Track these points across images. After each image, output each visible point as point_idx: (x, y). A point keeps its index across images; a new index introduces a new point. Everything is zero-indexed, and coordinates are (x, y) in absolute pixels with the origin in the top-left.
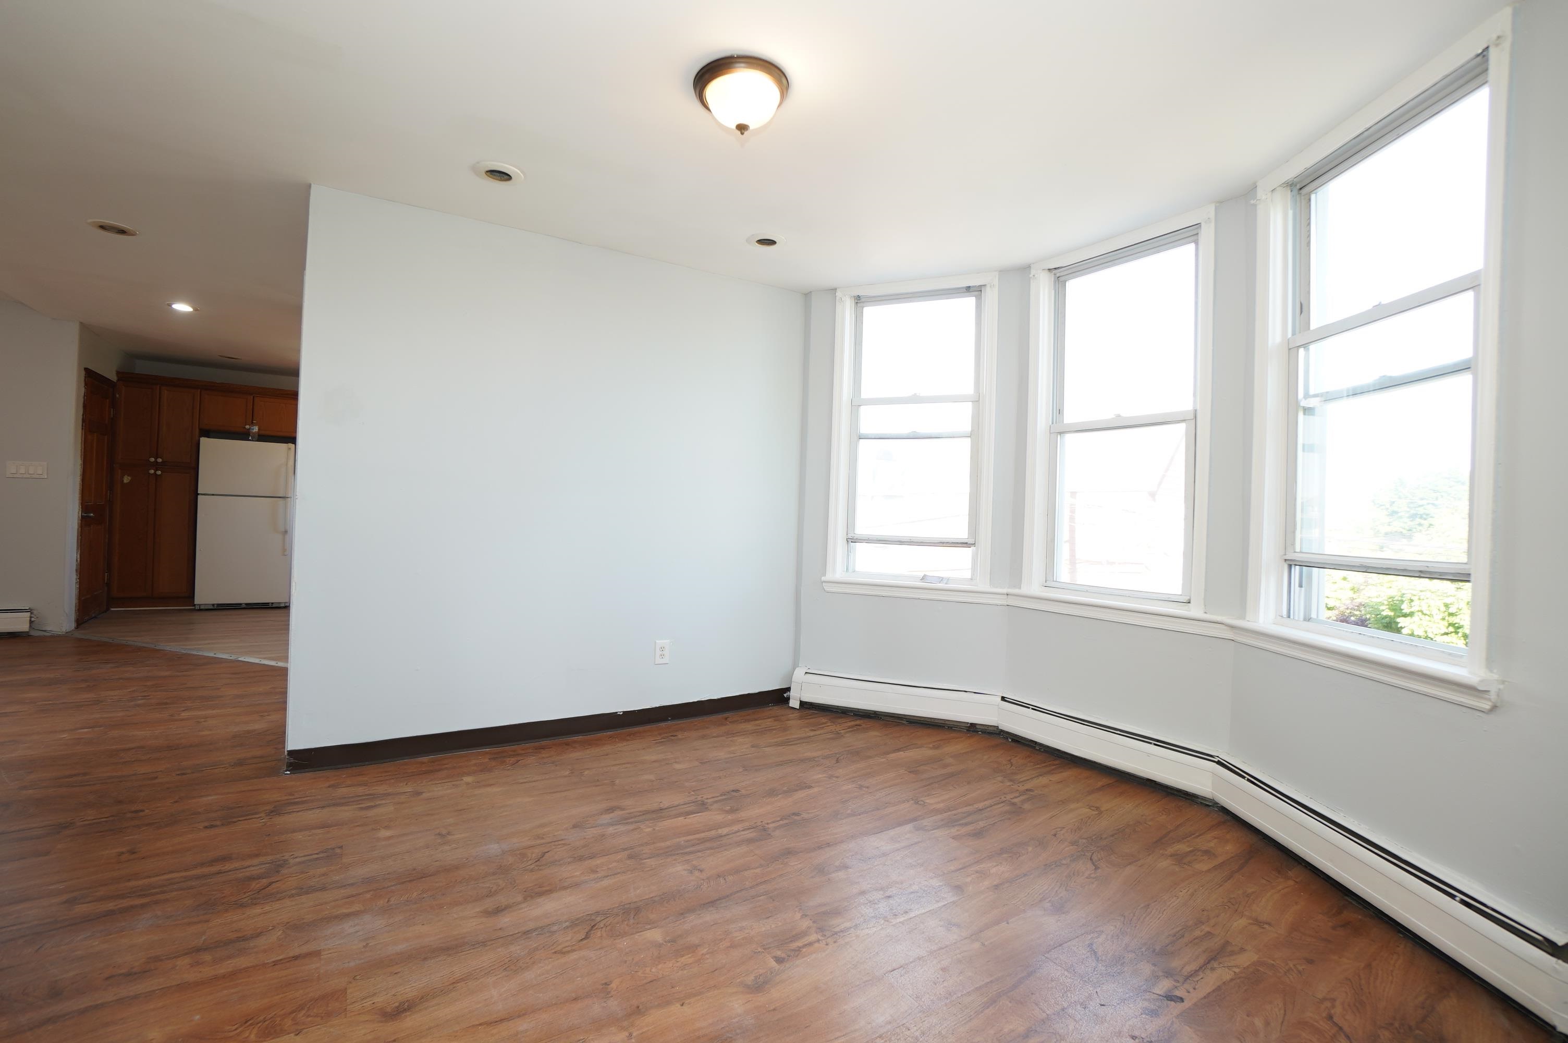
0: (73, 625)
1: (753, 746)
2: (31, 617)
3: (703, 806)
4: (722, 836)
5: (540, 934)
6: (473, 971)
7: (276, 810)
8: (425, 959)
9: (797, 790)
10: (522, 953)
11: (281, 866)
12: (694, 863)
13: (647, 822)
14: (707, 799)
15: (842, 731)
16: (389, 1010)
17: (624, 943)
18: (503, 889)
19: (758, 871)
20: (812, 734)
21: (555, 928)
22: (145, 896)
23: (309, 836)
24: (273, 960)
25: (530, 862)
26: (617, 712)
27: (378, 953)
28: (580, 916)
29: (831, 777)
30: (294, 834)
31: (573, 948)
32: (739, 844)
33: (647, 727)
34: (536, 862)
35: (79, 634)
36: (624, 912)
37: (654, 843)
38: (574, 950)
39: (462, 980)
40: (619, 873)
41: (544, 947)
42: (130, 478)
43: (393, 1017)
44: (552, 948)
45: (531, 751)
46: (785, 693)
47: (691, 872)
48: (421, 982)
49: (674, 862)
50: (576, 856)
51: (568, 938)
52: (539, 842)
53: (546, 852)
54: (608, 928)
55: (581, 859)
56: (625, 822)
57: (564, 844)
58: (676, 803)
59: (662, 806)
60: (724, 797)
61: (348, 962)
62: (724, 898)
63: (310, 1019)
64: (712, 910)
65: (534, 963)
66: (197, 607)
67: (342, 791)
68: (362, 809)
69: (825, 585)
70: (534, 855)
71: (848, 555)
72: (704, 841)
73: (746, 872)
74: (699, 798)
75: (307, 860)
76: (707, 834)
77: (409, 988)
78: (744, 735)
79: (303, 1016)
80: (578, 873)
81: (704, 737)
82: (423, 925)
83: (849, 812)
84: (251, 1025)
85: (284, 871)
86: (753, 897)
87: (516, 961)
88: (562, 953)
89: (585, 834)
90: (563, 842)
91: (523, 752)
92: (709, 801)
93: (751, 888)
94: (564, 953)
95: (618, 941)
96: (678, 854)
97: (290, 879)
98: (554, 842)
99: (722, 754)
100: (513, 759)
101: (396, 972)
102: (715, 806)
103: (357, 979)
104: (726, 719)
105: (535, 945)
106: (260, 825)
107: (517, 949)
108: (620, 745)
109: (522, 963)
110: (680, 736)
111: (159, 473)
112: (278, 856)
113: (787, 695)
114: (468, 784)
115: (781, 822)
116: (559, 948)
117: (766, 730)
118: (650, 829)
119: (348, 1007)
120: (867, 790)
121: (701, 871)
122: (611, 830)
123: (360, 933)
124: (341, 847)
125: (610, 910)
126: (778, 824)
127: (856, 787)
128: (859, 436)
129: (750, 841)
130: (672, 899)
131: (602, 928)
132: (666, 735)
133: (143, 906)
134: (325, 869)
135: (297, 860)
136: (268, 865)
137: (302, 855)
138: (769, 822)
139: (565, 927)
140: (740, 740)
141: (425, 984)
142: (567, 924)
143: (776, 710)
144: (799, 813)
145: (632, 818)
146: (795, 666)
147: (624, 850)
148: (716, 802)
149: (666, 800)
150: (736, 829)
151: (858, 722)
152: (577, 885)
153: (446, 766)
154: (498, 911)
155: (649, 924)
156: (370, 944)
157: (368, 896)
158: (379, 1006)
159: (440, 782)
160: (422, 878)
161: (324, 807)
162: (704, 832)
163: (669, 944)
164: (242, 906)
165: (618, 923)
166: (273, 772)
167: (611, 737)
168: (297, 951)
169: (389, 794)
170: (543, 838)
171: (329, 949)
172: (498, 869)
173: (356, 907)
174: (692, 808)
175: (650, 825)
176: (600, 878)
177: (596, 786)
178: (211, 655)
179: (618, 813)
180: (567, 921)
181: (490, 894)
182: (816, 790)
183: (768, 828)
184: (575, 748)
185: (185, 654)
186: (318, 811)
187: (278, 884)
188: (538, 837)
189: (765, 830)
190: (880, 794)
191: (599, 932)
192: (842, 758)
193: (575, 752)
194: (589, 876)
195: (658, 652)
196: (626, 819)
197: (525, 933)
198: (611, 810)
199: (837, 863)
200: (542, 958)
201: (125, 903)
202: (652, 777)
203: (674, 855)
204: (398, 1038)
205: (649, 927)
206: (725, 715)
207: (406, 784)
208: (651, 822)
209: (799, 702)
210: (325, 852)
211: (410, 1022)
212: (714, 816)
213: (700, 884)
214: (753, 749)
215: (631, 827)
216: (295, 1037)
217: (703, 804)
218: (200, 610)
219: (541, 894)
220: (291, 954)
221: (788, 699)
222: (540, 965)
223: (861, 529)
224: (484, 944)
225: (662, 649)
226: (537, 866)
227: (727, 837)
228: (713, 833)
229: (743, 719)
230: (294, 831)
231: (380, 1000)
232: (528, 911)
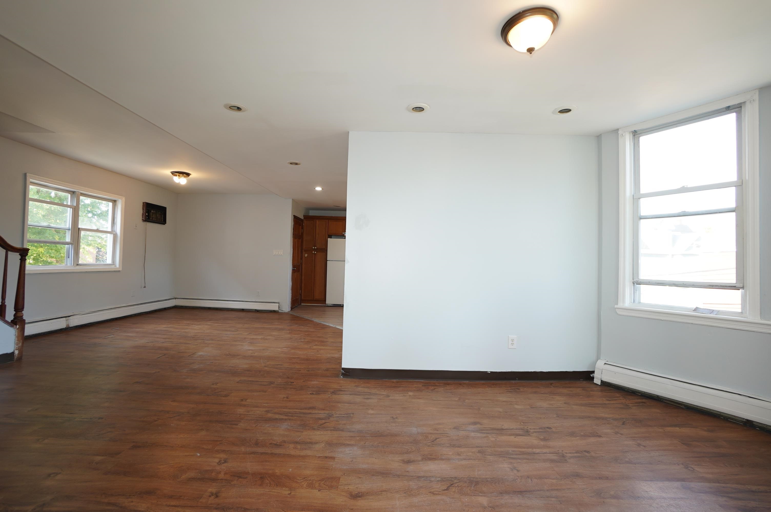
0: (290, 309)
1: (565, 403)
2: (279, 305)
3: (527, 433)
4: (535, 453)
5: (425, 480)
6: (391, 488)
7: (334, 392)
8: (373, 475)
9: (590, 436)
10: (414, 487)
11: (330, 416)
12: (515, 465)
13: (493, 435)
14: (530, 429)
15: (630, 405)
16: (353, 494)
17: (466, 499)
18: (413, 451)
19: (554, 481)
20: (607, 402)
21: (433, 479)
22: (287, 416)
23: (343, 406)
24: (319, 455)
25: (429, 441)
26: (487, 371)
27: (355, 466)
28: (446, 477)
29: (616, 433)
30: (338, 404)
31: (440, 493)
32: (545, 461)
33: (504, 382)
34: (432, 442)
35: (291, 313)
36: (470, 482)
37: (494, 447)
38: (439, 494)
39: (385, 491)
40: (471, 459)
41: (425, 487)
42: (307, 255)
43: (354, 498)
44: (429, 489)
45: (442, 385)
46: (591, 374)
47: (512, 470)
48: (369, 486)
49: (503, 461)
50: (452, 444)
51: (438, 487)
52: (435, 432)
53: (438, 438)
54: (460, 488)
55: (454, 446)
56: (481, 431)
57: (448, 436)
58: (512, 427)
59: (503, 427)
60: (541, 430)
61: (344, 466)
62: (529, 491)
63: (325, 486)
64: (519, 497)
65: (419, 494)
66: (327, 305)
67: (360, 389)
68: (365, 398)
69: (617, 310)
70: (432, 438)
71: (634, 293)
72: (523, 453)
73: (546, 480)
74: (526, 428)
75: (340, 416)
76: (526, 449)
77: (363, 486)
78: (560, 395)
79: (323, 484)
80: (450, 453)
81: (535, 393)
82: (376, 458)
83: (627, 460)
84: (306, 480)
85: (331, 419)
86: (548, 497)
87: (411, 490)
88: (433, 494)
89: (459, 433)
90: (447, 435)
91: (439, 385)
92: (531, 430)
93: (547, 490)
94: (434, 494)
95: (462, 497)
96: (506, 457)
97: (332, 423)
98: (443, 434)
99: (544, 404)
100: (433, 387)
101: (360, 477)
102: (535, 434)
103: (345, 475)
104: (551, 384)
105: (421, 485)
106: (327, 397)
107: (413, 484)
108: (487, 389)
109: (414, 492)
110: (521, 390)
111: (315, 252)
112: (330, 412)
113: (593, 376)
114: (410, 396)
115: (575, 454)
116: (432, 490)
117: (576, 395)
118: (494, 439)
119: (339, 486)
120: (644, 448)
121: (518, 471)
122: (473, 434)
123: (351, 454)
124: (353, 414)
125: (463, 478)
126: (573, 455)
127: (635, 444)
128: (640, 217)
129: (552, 461)
130: (498, 483)
131: (456, 487)
132: (514, 388)
133: (286, 419)
134: (345, 422)
135: (337, 415)
136: (326, 415)
137: (339, 413)
138: (567, 452)
139: (438, 480)
140: (558, 398)
141: (370, 487)
142: (439, 479)
143: (585, 384)
144: (589, 452)
145: (485, 430)
146: (598, 358)
147: (477, 447)
148: (535, 432)
149: (506, 424)
150: (545, 452)
151: (644, 400)
152: (449, 459)
153: (403, 385)
154: (409, 462)
155: (482, 493)
156: (354, 461)
157: (358, 438)
158: (350, 491)
159: (399, 392)
160: (381, 436)
161: (351, 394)
162: (524, 448)
163: (490, 509)
164: (314, 429)
165: (465, 487)
166: (337, 376)
167: (483, 384)
168: (327, 455)
169: (377, 394)
170: (438, 430)
171: (338, 458)
172: (413, 441)
173: (352, 442)
174: (521, 432)
175: (494, 436)
176: (461, 459)
177: (470, 409)
178: (327, 324)
179: (478, 426)
180: (440, 478)
181: (407, 453)
182: (604, 439)
183: (566, 456)
184: (464, 387)
185: (320, 323)
186: (349, 396)
187: (328, 424)
188: (436, 429)
189: (563, 456)
190: (654, 453)
191: (454, 489)
192: (627, 422)
193: (464, 389)
194: (456, 456)
195: (510, 342)
196: (482, 430)
197: (418, 477)
198: (475, 423)
199: (612, 493)
200: (423, 493)
201: (281, 417)
202: (501, 410)
203: (504, 457)
204: (354, 508)
205: (481, 494)
206: (551, 382)
207: (384, 391)
208: (495, 435)
209: (601, 381)
210: (347, 414)
211: (361, 503)
212: (533, 440)
213: (516, 479)
214: (565, 405)
215: (484, 435)
216: (318, 492)
217: (527, 431)
218: (328, 306)
219: (430, 459)
220: (325, 455)
221: (593, 378)
222: (421, 496)
223: (643, 276)
224: (399, 476)
225: (513, 340)
226: (432, 444)
227: (538, 455)
228: (530, 450)
229: (562, 386)
230: (338, 403)
231: (351, 488)
232: (422, 466)
